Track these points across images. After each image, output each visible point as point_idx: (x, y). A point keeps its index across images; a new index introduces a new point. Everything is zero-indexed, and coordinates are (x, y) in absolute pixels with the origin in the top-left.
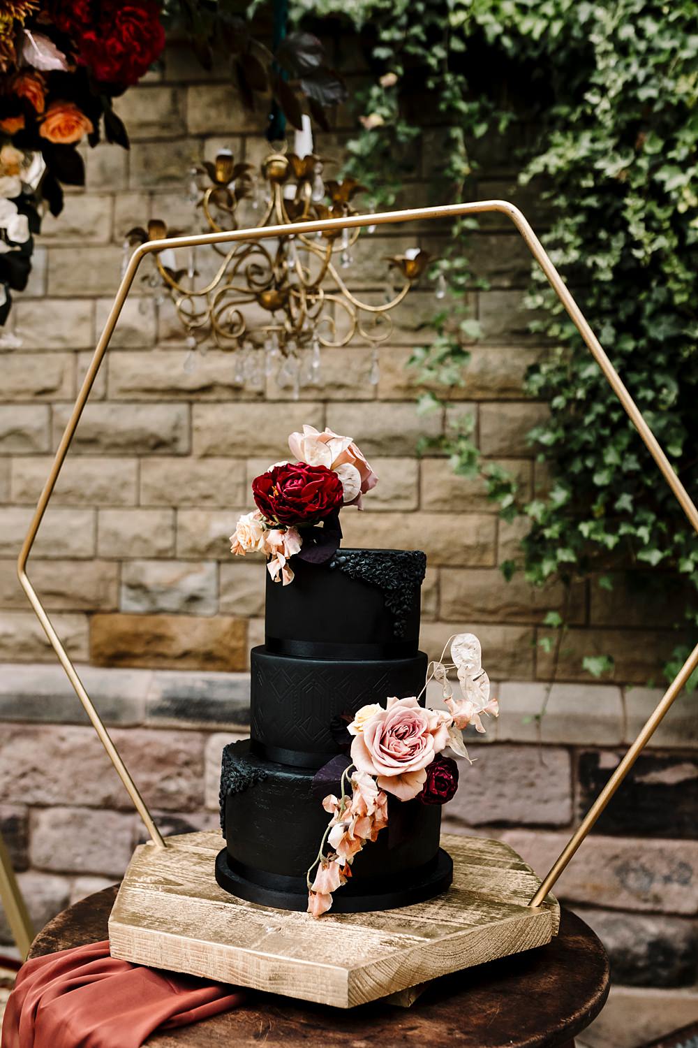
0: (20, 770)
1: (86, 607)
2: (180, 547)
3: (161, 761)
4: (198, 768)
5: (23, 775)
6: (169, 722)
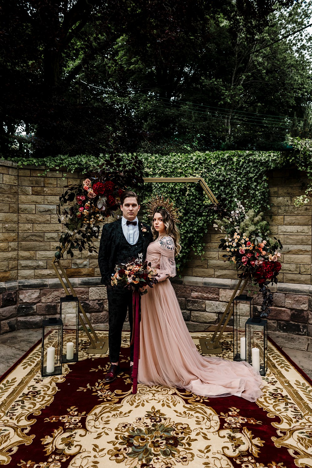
1: (66, 268)
2: (82, 257)
3: (81, 293)
4: (88, 293)
5: (56, 297)
6: (82, 286)
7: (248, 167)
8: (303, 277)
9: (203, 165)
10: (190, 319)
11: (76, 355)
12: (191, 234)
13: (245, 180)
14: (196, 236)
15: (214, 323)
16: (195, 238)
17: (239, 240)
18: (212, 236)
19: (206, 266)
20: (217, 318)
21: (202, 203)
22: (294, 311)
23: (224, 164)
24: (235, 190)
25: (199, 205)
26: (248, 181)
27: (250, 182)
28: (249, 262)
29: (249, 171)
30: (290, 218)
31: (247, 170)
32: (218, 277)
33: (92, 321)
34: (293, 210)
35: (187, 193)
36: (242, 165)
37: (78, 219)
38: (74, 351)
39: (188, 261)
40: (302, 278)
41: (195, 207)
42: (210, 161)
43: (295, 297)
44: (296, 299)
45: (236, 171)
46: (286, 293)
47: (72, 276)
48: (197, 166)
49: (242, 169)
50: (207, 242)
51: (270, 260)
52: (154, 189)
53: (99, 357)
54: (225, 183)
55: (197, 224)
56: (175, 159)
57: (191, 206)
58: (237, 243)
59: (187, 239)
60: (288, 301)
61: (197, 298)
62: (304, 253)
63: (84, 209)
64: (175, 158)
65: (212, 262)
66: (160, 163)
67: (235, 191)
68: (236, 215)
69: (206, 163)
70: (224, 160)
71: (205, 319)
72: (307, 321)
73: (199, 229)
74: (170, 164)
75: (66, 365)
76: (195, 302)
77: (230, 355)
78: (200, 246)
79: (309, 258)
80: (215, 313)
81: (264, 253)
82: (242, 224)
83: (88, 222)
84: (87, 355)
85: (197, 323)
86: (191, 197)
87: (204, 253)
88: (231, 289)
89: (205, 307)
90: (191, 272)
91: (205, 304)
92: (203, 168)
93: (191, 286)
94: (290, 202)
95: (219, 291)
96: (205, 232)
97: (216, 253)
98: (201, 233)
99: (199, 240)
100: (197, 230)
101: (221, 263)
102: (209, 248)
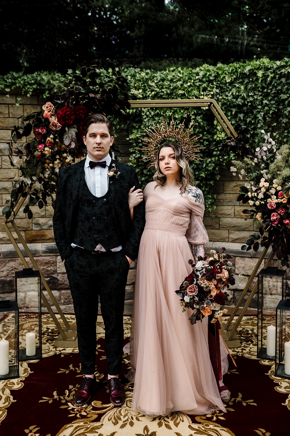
0: (11, 269)
1: (24, 229)
2: (47, 215)
3: (47, 263)
4: (55, 264)
5: (12, 270)
6: (48, 254)
7: (278, 85)
9: (215, 83)
11: (39, 349)
13: (274, 104)
14: (203, 184)
15: (228, 303)
17: (268, 189)
18: (226, 184)
19: (217, 226)
20: (232, 296)
21: (213, 137)
23: (244, 81)
24: (260, 118)
25: (207, 140)
26: (278, 105)
27: (281, 107)
28: (281, 221)
29: (281, 90)
31: (278, 89)
32: (234, 241)
33: (62, 301)
35: (191, 124)
36: (271, 82)
37: (38, 162)
38: (37, 344)
42: (224, 77)
45: (262, 92)
47: (33, 240)
48: (205, 85)
49: (271, 88)
50: (218, 193)
52: (145, 118)
53: (71, 351)
54: (245, 108)
55: (205, 167)
56: (174, 76)
58: (265, 194)
63: (46, 146)
64: (173, 74)
65: (226, 221)
66: (153, 81)
67: (260, 120)
68: (263, 154)
69: (218, 81)
70: (243, 76)
73: (209, 175)
74: (166, 83)
75: (25, 365)
77: (251, 350)
78: (210, 198)
80: (230, 289)
82: (272, 166)
83: (51, 165)
84: (54, 349)
86: (197, 130)
87: (215, 207)
88: (251, 258)
92: (214, 87)
95: (235, 260)
96: (216, 178)
97: (232, 208)
98: (211, 181)
99: (208, 190)
100: (205, 176)
101: (239, 222)
102: (221, 200)
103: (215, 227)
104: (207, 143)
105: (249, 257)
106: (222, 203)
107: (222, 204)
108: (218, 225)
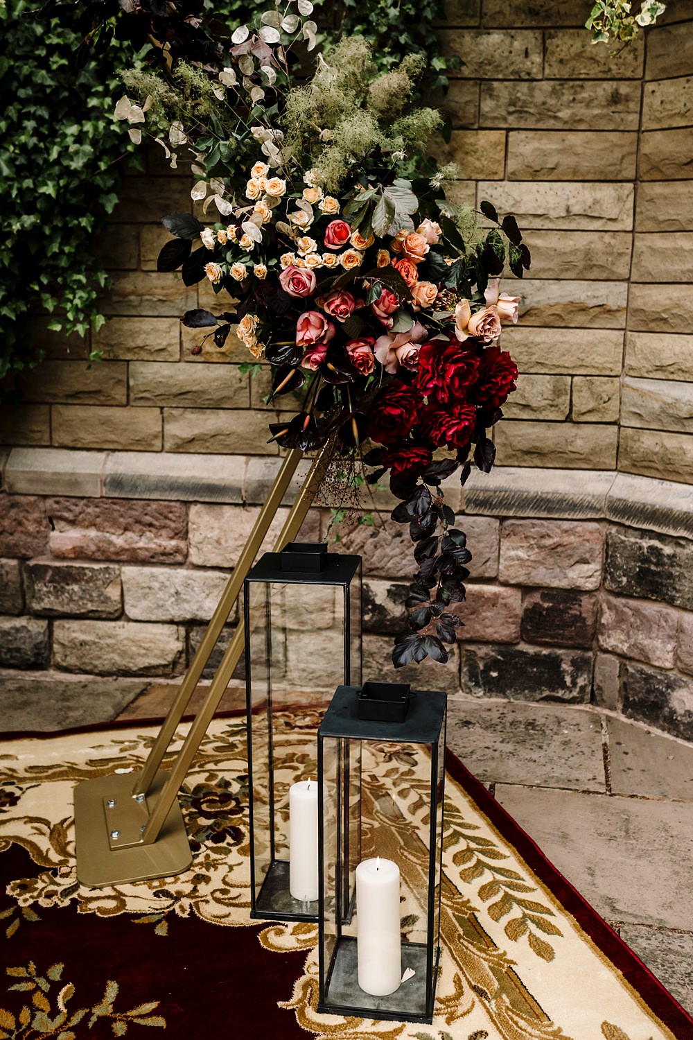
8: (583, 438)
10: (48, 659)
12: (28, 220)
14: (55, 229)
15: (168, 670)
16: (51, 239)
17: (284, 208)
19: (119, 394)
20: (179, 646)
22: (536, 598)
25: (63, 50)
28: (336, 347)
30: (536, 144)
32: (184, 447)
34: (552, 102)
39: (20, 366)
40: (579, 442)
41: (43, 63)
43: (544, 531)
44: (548, 542)
46: (504, 513)
50: (117, 269)
51: (462, 337)
55: (56, 161)
57: (25, 58)
58: (269, 229)
59: (9, 244)
60: (513, 553)
61: (80, 554)
62: (592, 320)
65: (150, 373)
68: (264, 54)
71: (123, 654)
72: (594, 637)
73: (74, 192)
76: (64, 577)
77: (231, 877)
78: (81, 286)
79: (616, 345)
80: (171, 622)
81: (425, 292)
82: (299, 101)
85: (83, 678)
87: (100, 321)
88: (244, 505)
89: (122, 595)
90: (45, 428)
91: (122, 583)
93: (45, 497)
94: (537, 59)
95: (187, 514)
96: (103, 206)
97: (171, 326)
98: (83, 215)
99: (73, 250)
100: (58, 194)
101: (197, 376)
102: (132, 298)
103: (114, 398)
104: (64, 62)
105: (236, 505)
106: (135, 307)
107: (134, 313)
108: (124, 390)
